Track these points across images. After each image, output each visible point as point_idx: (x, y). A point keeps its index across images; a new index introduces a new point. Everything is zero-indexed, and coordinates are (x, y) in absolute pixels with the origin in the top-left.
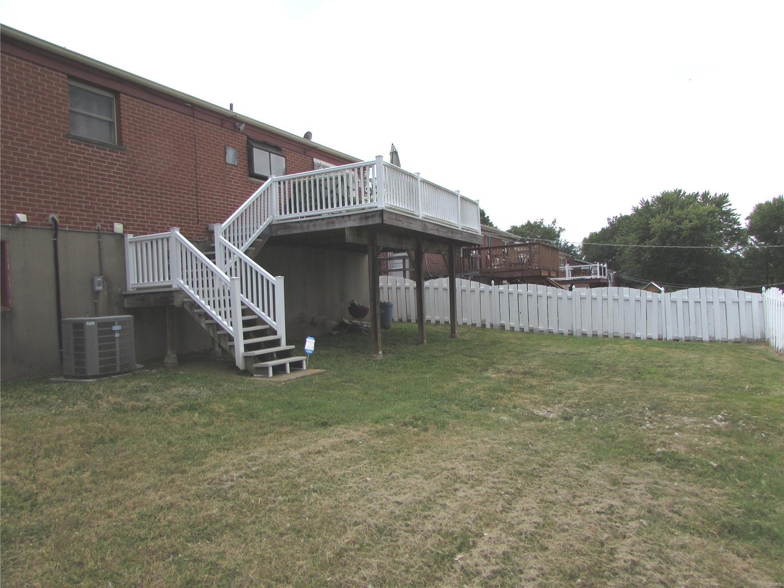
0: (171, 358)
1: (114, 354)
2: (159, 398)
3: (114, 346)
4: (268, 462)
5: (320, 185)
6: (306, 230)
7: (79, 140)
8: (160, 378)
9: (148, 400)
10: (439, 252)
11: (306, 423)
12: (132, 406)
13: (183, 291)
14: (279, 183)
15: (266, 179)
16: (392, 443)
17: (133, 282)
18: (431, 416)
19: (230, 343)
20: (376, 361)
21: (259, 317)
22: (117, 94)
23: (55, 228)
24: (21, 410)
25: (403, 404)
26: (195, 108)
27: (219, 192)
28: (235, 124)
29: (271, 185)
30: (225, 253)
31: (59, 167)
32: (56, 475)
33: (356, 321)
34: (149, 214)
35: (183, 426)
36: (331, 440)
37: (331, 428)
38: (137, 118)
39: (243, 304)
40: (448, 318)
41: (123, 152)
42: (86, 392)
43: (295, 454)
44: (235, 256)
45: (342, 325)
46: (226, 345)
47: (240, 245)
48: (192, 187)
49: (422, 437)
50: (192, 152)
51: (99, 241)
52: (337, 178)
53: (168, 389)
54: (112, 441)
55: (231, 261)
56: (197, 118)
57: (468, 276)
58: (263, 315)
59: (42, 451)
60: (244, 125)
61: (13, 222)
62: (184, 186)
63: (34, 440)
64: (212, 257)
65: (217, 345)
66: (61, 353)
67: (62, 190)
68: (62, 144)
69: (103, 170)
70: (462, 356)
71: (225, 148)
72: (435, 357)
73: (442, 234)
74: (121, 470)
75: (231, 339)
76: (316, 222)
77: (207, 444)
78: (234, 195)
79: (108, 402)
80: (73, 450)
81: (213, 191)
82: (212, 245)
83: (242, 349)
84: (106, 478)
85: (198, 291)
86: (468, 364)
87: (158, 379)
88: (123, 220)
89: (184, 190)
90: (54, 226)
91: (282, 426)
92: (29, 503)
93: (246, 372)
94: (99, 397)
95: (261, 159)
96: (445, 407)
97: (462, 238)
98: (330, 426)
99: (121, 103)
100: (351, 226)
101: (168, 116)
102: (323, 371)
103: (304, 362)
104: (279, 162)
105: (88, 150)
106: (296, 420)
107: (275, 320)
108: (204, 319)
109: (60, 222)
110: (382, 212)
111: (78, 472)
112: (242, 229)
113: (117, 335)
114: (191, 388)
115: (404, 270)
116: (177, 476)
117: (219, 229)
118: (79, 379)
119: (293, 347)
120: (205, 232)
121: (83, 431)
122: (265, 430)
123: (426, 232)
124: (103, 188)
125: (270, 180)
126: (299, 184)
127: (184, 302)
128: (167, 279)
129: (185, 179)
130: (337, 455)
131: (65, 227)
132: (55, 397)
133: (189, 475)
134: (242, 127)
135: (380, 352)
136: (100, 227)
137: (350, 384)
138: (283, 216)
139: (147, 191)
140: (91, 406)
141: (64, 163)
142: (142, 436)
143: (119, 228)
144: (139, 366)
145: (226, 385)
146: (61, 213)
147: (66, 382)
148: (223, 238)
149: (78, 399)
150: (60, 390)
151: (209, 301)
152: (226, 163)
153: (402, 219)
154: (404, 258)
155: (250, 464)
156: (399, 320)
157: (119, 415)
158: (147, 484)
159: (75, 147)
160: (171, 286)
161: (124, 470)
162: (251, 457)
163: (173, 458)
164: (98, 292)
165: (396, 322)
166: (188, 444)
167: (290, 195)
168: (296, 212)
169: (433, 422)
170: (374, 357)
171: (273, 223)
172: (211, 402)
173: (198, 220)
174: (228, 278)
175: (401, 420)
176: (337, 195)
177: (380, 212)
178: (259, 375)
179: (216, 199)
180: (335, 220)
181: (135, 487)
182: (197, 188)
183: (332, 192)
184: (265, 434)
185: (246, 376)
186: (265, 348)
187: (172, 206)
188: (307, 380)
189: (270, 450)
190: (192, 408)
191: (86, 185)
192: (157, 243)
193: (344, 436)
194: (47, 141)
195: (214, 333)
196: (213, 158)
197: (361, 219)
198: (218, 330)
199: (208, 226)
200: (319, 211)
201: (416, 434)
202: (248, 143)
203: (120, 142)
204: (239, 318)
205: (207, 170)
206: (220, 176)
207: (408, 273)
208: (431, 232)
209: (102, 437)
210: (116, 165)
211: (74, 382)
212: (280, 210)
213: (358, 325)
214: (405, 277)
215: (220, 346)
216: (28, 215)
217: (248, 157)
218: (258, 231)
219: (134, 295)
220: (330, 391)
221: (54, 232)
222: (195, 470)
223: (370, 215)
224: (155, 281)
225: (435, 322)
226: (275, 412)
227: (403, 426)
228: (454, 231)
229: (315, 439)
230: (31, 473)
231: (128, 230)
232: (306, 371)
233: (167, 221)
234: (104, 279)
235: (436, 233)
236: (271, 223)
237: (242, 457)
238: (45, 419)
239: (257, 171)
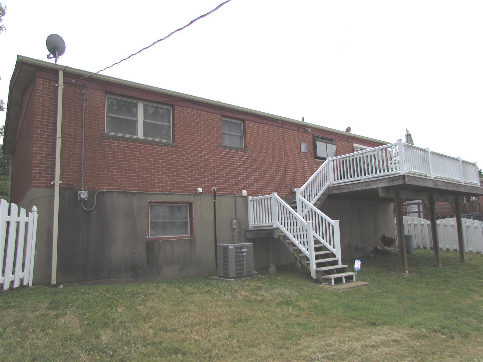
0: (273, 269)
1: (243, 265)
2: (268, 295)
3: (243, 261)
4: (340, 349)
5: (360, 161)
6: (351, 190)
7: (226, 147)
8: (268, 281)
9: (262, 295)
10: (447, 201)
11: (361, 322)
12: (254, 299)
13: (279, 229)
14: (333, 161)
15: (325, 159)
16: (427, 346)
17: (252, 223)
18: (455, 326)
19: (307, 262)
20: (404, 278)
21: (324, 245)
22: (244, 121)
23: (215, 194)
24: (200, 296)
25: (430, 314)
26: (283, 123)
27: (297, 169)
28: (305, 129)
29: (328, 163)
30: (302, 205)
31: (217, 162)
32: (219, 340)
33: (386, 248)
34: (260, 184)
35: (284, 315)
36: (381, 338)
37: (379, 328)
38: (254, 132)
39: (314, 237)
40: (456, 247)
41: (247, 151)
42: (230, 287)
43: (357, 345)
44: (308, 207)
45: (376, 250)
46: (305, 262)
47: (311, 200)
48: (283, 167)
49: (450, 344)
50: (282, 147)
51: (235, 201)
52: (371, 156)
53: (272, 289)
54: (246, 321)
55: (306, 210)
56: (284, 128)
57: (470, 216)
58: (326, 244)
59: (212, 323)
60: (310, 129)
61: (196, 193)
62: (278, 167)
63: (207, 316)
64: (295, 208)
65: (298, 262)
66: (216, 262)
67: (218, 174)
68: (218, 151)
69: (237, 162)
70: (473, 278)
71: (300, 143)
72: (450, 277)
73: (449, 188)
74: (252, 341)
75: (308, 259)
76: (358, 185)
77: (299, 330)
78: (306, 170)
79: (241, 295)
80: (226, 324)
81: (294, 169)
82: (294, 200)
83: (315, 266)
84: (245, 345)
85: (288, 229)
86: (479, 284)
87: (267, 282)
88: (247, 188)
89: (278, 169)
90: (214, 193)
91: (344, 322)
92: (207, 355)
93: (317, 281)
94: (236, 291)
95: (322, 148)
96: (465, 320)
97: (465, 190)
98: (378, 325)
99: (246, 125)
100: (382, 186)
101: (269, 129)
102: (367, 283)
103: (354, 276)
104: (332, 148)
105: (230, 152)
106: (354, 319)
107: (334, 248)
108: (291, 246)
109: (217, 191)
110: (404, 176)
111: (230, 339)
112: (312, 190)
113: (244, 254)
114: (286, 290)
115: (419, 212)
116: (283, 350)
117: (299, 192)
118: (225, 278)
119: (346, 266)
120: (290, 193)
121: (230, 312)
122: (334, 324)
123: (437, 187)
124: (237, 171)
125: (327, 160)
126: (346, 161)
127: (280, 235)
128: (270, 222)
129: (279, 163)
130: (387, 350)
131: (219, 194)
132: (215, 289)
133: (291, 351)
134: (310, 130)
135: (407, 272)
136: (236, 193)
137: (388, 294)
138: (337, 182)
139: (259, 171)
140: (233, 297)
141: (219, 160)
142: (261, 319)
143: (245, 193)
144: (255, 272)
145: (306, 289)
146: (217, 186)
147: (219, 279)
148: (301, 197)
149: (226, 291)
150: (217, 284)
151: (294, 235)
152: (301, 152)
153: (418, 180)
154: (418, 204)
155: (328, 348)
156: (417, 247)
157: (248, 304)
158: (268, 354)
159: (224, 151)
160: (272, 226)
161: (254, 341)
162: (328, 343)
163: (280, 338)
164: (234, 229)
165: (415, 249)
166: (288, 328)
167: (340, 167)
168: (344, 178)
169: (457, 331)
170: (402, 275)
171: (330, 186)
172: (298, 300)
173: (286, 186)
174: (304, 221)
175: (431, 327)
176: (372, 167)
177: (403, 176)
178: (326, 284)
179: (296, 173)
180: (371, 183)
181: (261, 355)
182: (285, 168)
183: (368, 165)
184: (335, 327)
185: (318, 283)
186: (328, 266)
187: (272, 179)
188: (357, 289)
189: (340, 340)
190: (288, 303)
191: (229, 171)
192: (265, 200)
193: (389, 335)
194: (212, 150)
195: (297, 255)
196: (294, 149)
197: (389, 182)
198: (300, 253)
199: (291, 189)
200: (360, 178)
201: (445, 341)
202: (313, 139)
203: (245, 146)
204: (313, 246)
205: (291, 157)
206: (298, 159)
207: (422, 214)
208: (440, 187)
209: (240, 318)
210: (243, 158)
211: (223, 280)
212: (335, 177)
213: (388, 250)
214: (420, 217)
215: (300, 262)
216: (202, 188)
217: (314, 147)
218: (321, 191)
219: (252, 230)
220: (374, 299)
221: (214, 197)
222: (294, 348)
223: (395, 178)
224: (263, 223)
225: (445, 250)
226: (339, 311)
227: (433, 332)
228: (458, 185)
229: (369, 335)
230: (207, 336)
231: (249, 194)
232: (355, 283)
233: (269, 187)
234: (237, 222)
235: (444, 188)
236: (329, 186)
237: (323, 343)
238: (211, 303)
239: (319, 155)
